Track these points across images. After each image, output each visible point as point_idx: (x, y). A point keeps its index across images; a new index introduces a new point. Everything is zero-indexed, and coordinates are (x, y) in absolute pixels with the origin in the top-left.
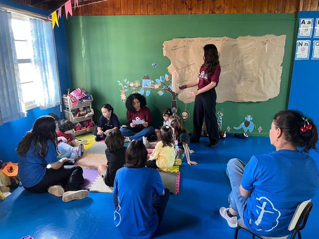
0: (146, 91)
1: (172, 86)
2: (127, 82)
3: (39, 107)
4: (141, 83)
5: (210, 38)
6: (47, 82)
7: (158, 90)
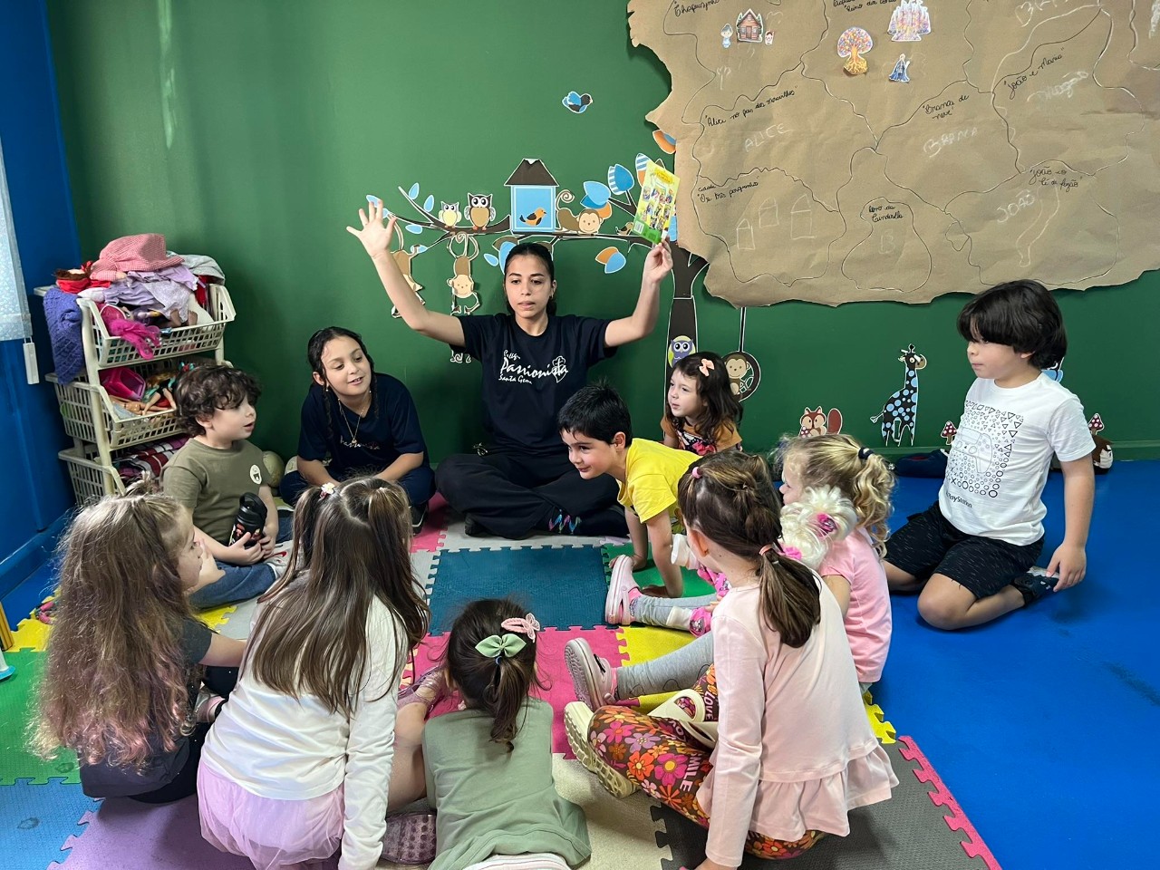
2: (421, 200)
4: (503, 204)
7: (595, 244)
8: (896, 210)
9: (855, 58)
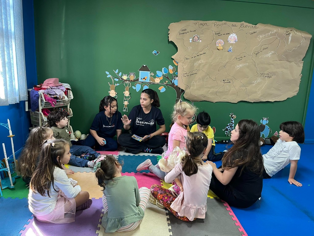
0: (144, 85)
1: (177, 80)
4: (137, 75)
5: (226, 22)
8: (229, 81)
9: (220, 46)
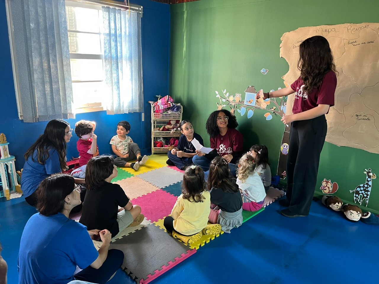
0: (249, 110)
1: (286, 107)
2: (226, 94)
3: (106, 111)
4: (243, 97)
5: (368, 24)
6: (119, 84)
7: (265, 111)
8: (367, 118)
